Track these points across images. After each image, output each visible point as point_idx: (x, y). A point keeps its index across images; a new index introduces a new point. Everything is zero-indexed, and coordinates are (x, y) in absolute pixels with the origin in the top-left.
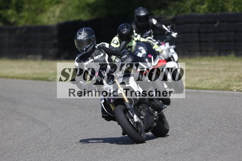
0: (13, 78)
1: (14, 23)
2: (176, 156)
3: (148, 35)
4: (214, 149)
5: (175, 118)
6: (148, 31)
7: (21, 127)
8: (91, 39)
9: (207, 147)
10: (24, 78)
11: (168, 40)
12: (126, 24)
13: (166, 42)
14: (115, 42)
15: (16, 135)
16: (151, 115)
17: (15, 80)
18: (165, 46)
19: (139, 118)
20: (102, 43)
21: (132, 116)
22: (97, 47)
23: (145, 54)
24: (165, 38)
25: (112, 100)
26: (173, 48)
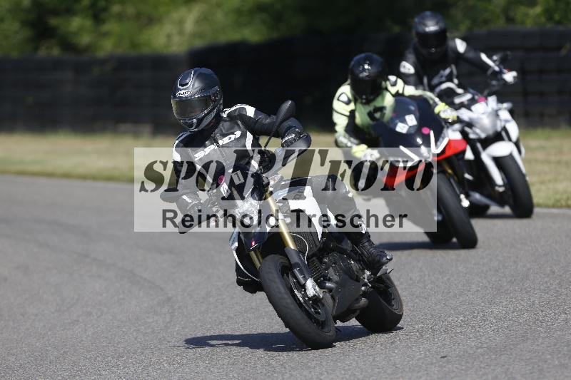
0: (84, 177)
1: (88, 48)
2: (468, 362)
3: (444, 79)
4: (557, 347)
5: (466, 274)
6: (444, 69)
7: (101, 295)
8: (210, 96)
9: (542, 343)
10: (110, 179)
11: (495, 89)
12: (370, 54)
13: (490, 95)
14: (344, 98)
15: (90, 314)
16: (351, 281)
17: (89, 183)
18: (487, 104)
19: (319, 286)
20: (239, 106)
21: (302, 281)
22: (225, 115)
23: (414, 126)
24: (487, 85)
25: (253, 244)
26: (506, 109)
